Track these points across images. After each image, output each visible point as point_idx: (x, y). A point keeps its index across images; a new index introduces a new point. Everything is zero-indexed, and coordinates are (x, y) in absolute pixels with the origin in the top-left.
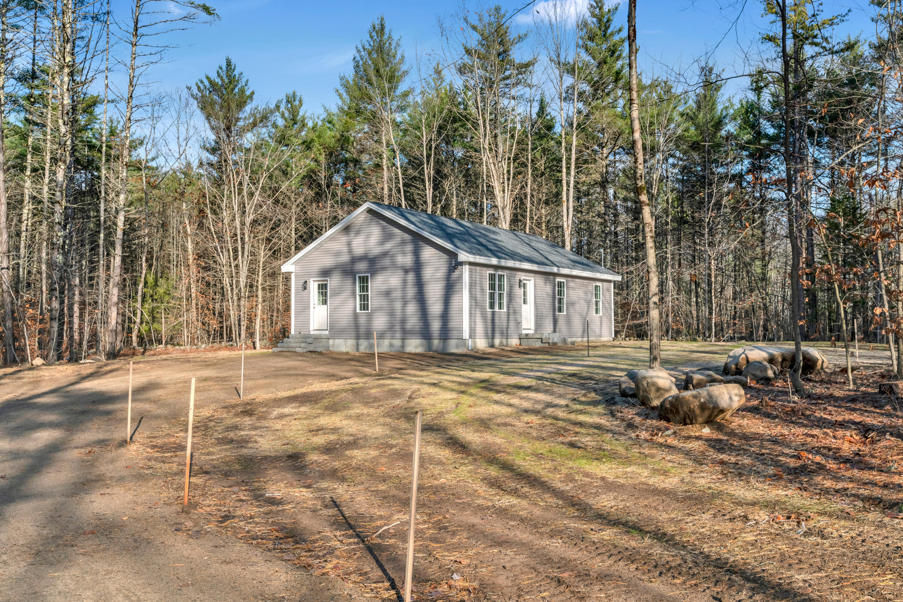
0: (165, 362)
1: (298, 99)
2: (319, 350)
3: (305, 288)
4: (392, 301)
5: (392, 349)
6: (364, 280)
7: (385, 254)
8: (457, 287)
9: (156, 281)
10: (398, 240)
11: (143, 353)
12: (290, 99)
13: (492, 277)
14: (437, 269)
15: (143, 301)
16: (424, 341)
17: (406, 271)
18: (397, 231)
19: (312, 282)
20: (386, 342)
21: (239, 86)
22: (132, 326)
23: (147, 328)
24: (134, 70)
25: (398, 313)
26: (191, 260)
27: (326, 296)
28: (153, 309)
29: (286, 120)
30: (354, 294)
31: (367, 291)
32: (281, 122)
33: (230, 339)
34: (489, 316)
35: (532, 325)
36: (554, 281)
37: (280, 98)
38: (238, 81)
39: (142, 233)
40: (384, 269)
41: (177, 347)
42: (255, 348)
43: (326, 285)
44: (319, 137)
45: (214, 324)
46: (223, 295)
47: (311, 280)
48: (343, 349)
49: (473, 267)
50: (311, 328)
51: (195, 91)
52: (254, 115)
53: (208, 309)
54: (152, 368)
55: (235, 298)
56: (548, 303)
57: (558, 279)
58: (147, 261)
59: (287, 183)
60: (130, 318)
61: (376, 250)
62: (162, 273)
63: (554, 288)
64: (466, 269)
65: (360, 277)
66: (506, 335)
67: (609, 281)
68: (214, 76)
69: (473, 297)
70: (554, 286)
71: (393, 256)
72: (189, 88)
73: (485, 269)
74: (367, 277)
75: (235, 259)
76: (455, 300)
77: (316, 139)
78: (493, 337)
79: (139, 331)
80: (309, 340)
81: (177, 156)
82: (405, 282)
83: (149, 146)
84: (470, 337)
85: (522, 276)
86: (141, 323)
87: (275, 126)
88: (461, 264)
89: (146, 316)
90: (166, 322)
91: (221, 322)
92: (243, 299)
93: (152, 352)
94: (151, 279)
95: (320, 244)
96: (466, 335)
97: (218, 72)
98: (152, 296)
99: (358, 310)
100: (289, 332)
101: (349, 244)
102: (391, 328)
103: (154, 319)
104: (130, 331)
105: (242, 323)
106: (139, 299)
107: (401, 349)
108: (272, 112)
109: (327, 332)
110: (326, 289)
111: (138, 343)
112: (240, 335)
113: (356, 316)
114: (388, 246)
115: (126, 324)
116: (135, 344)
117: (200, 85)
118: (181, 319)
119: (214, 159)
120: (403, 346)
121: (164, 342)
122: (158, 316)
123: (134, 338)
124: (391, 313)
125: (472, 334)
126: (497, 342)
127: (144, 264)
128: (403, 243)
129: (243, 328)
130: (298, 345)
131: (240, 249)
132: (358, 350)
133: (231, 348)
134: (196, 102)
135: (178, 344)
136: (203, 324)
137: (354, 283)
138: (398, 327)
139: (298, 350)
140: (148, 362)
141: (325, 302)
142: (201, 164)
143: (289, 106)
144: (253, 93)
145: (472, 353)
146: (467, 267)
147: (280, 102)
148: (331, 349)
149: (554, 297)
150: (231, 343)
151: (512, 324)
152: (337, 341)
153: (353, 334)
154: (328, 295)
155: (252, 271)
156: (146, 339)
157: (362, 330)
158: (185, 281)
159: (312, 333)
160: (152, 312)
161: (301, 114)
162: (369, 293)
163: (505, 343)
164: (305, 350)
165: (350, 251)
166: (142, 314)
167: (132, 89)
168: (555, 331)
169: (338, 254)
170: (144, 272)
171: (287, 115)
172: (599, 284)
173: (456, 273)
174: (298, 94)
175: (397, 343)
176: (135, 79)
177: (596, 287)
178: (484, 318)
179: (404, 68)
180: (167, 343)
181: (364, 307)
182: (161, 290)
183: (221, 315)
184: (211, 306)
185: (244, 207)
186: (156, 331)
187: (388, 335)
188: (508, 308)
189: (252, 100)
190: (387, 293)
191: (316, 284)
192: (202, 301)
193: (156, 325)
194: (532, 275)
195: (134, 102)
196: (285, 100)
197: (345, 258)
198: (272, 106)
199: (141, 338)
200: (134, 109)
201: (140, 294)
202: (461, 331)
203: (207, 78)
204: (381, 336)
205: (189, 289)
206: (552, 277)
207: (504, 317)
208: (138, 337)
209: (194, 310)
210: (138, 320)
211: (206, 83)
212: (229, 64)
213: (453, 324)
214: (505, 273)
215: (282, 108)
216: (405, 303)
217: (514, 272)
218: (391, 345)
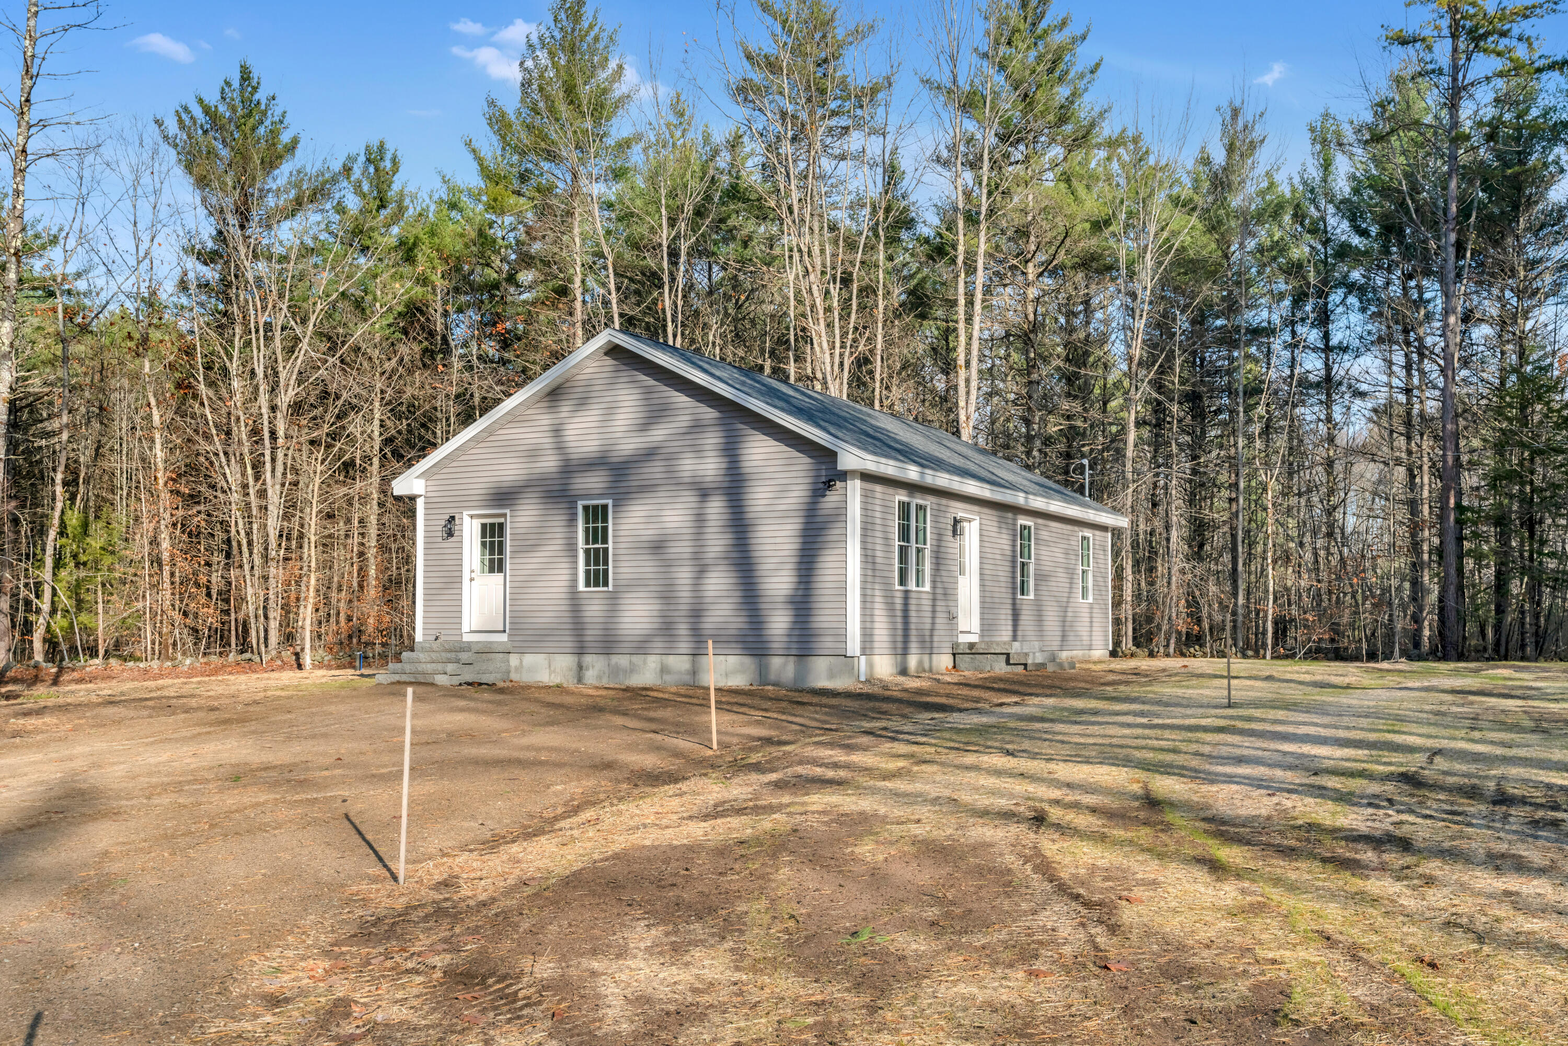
0: (110, 711)
1: (388, 156)
2: (485, 678)
3: (450, 534)
4: (667, 565)
5: (667, 678)
6: (597, 514)
7: (650, 454)
8: (834, 533)
9: (85, 525)
10: (683, 421)
11: (55, 682)
12: (375, 156)
13: (905, 509)
14: (783, 490)
15: (58, 564)
16: (747, 660)
17: (704, 493)
18: (681, 399)
19: (466, 519)
20: (653, 662)
21: (267, 123)
22: (32, 618)
23: (65, 623)
24: (34, 40)
25: (684, 594)
26: (161, 482)
27: (501, 552)
28: (79, 583)
29: (364, 196)
30: (571, 548)
31: (605, 540)
32: (353, 203)
33: (244, 646)
34: (899, 601)
35: (975, 626)
36: (1015, 525)
37: (353, 152)
38: (264, 113)
39: (55, 424)
40: (647, 488)
41: (131, 664)
42: (300, 667)
43: (501, 526)
44: (432, 234)
45: (210, 616)
46: (228, 555)
47: (465, 513)
48: (545, 677)
49: (869, 486)
50: (465, 628)
51: (172, 127)
52: (298, 185)
53: (197, 585)
54: (75, 729)
55: (257, 561)
56: (1003, 572)
57: (1022, 521)
58: (65, 483)
59: (366, 326)
60: (28, 603)
61: (629, 445)
62: (99, 509)
63: (1014, 541)
64: (855, 487)
65: (586, 508)
66: (928, 648)
67: (1103, 528)
68: (212, 98)
69: (868, 558)
70: (1015, 535)
71: (671, 458)
72: (159, 123)
73: (891, 490)
74: (605, 507)
75: (257, 478)
76: (827, 563)
77: (425, 238)
78: (905, 652)
79: (48, 629)
80: (464, 656)
81: (132, 262)
82: (700, 520)
83: (71, 243)
84: (864, 651)
85: (959, 510)
86: (53, 611)
87: (340, 209)
88: (844, 476)
89: (64, 599)
90: (106, 612)
91: (227, 612)
92: (273, 564)
93: (76, 675)
94: (74, 519)
95: (489, 431)
96: (854, 646)
97: (223, 89)
98: (75, 556)
99: (581, 586)
100: (411, 638)
101: (557, 431)
102: (666, 630)
103: (80, 604)
104: (28, 628)
105: (271, 615)
106: (49, 562)
107: (687, 678)
108: (334, 180)
109: (504, 638)
110: (501, 534)
111: (46, 653)
112: (266, 639)
113: (575, 601)
114: (659, 434)
115: (20, 615)
116: (39, 657)
117: (184, 116)
118: (140, 605)
119: (211, 274)
120: (694, 672)
121: (101, 652)
122: (89, 597)
123: (38, 645)
124: (667, 595)
125: (867, 648)
126: (913, 661)
127: (59, 489)
128: (697, 427)
129: (274, 625)
130: (439, 667)
131: (268, 458)
132: (580, 680)
133: (249, 666)
134: (173, 152)
135: (132, 657)
136: (185, 614)
137: (572, 520)
138: (683, 629)
139: (441, 680)
140: (63, 708)
141: (496, 566)
142: (183, 286)
143: (372, 169)
144: (295, 142)
145: (867, 689)
146: (858, 483)
147: (352, 159)
148: (513, 676)
149: (1014, 562)
150: (248, 655)
151: (941, 620)
152: (529, 659)
153: (569, 643)
154: (508, 549)
155: (291, 507)
156: (64, 647)
157: (592, 633)
158: (147, 526)
159: (467, 638)
160: (76, 590)
161: (396, 187)
162: (610, 545)
163: (927, 666)
164: (456, 680)
165: (560, 448)
166: (54, 593)
167: (29, 83)
168: (1015, 638)
169: (533, 453)
170: (59, 505)
171: (366, 187)
172: (1088, 533)
173: (831, 499)
174: (390, 147)
175: (680, 663)
176: (37, 61)
177: (1084, 538)
178: (890, 607)
179: (620, 90)
180: (107, 654)
181: (597, 578)
182: (96, 542)
183: (225, 596)
184: (203, 579)
185: (276, 374)
186: (85, 629)
187: (658, 645)
188: (934, 582)
189: (293, 155)
190: (658, 547)
191: (477, 525)
192: (184, 566)
193: (84, 617)
194: (976, 508)
195: (33, 115)
196: (362, 159)
197: (549, 463)
198: (337, 166)
199: (51, 643)
200: (33, 130)
201: (50, 550)
202: (842, 636)
203: (200, 101)
204: (641, 647)
205: (154, 542)
206: (1010, 515)
207: (926, 603)
208: (45, 640)
209: (167, 585)
210: (46, 607)
211: (198, 112)
212: (245, 75)
213: (823, 619)
214: (928, 501)
215: (357, 173)
216: (701, 570)
217: (944, 501)
218: (664, 670)
